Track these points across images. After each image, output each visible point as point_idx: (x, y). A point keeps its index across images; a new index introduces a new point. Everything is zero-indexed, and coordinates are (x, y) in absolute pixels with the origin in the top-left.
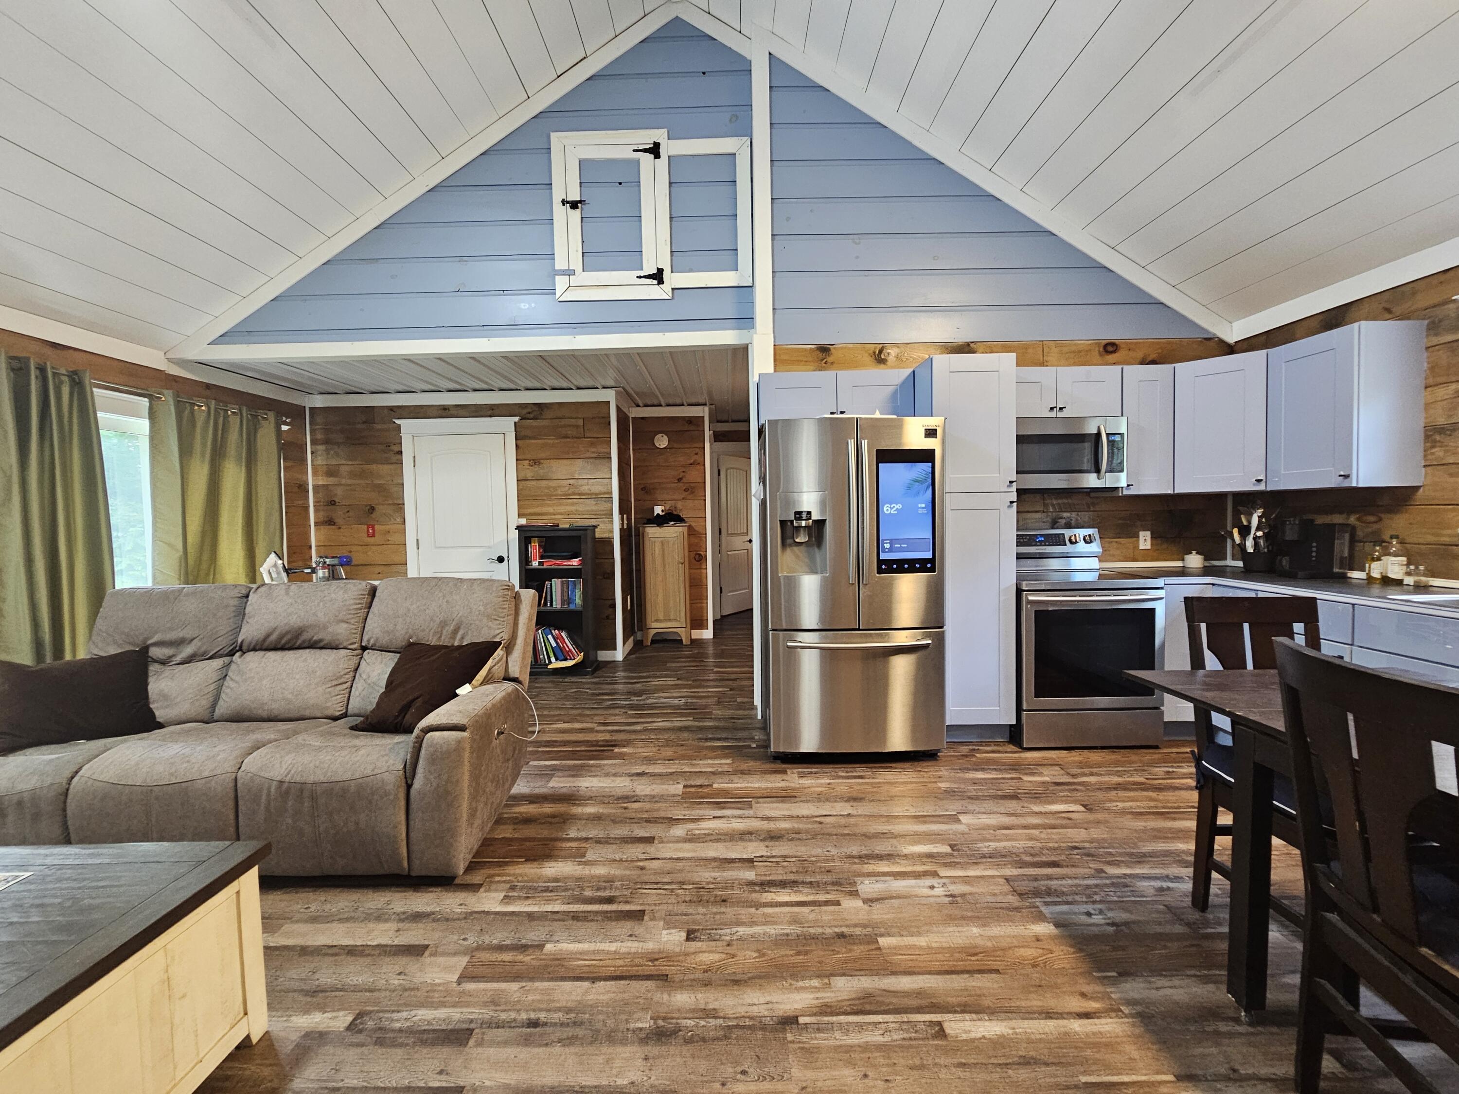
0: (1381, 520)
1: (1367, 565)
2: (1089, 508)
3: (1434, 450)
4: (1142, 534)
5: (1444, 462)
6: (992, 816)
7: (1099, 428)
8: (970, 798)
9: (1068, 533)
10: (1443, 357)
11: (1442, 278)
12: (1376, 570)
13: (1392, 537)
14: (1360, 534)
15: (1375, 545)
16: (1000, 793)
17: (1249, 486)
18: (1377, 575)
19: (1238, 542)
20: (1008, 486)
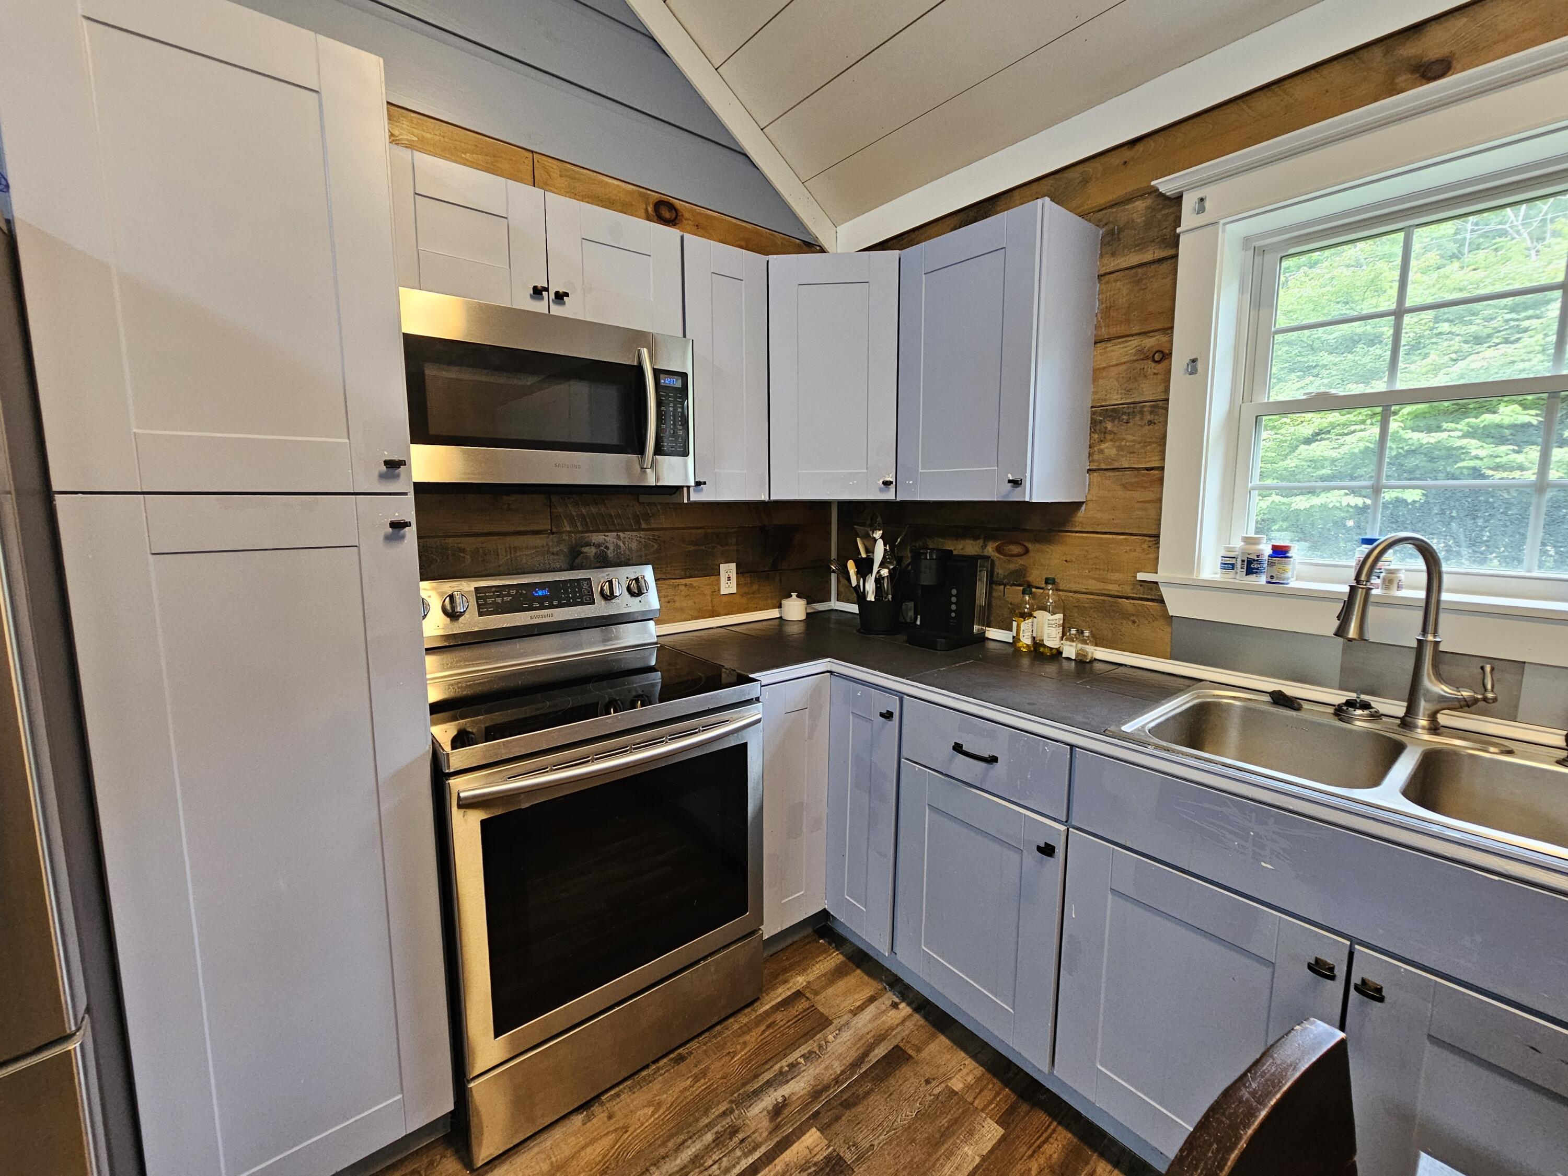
0: (1027, 551)
1: (1015, 624)
2: (637, 523)
3: (1103, 446)
4: (723, 567)
5: (1116, 465)
7: (638, 357)
9: (598, 578)
10: (1122, 290)
11: (1127, 154)
12: (1026, 632)
13: (1047, 582)
14: (1000, 571)
15: (1024, 593)
17: (873, 493)
18: (1026, 640)
19: (854, 583)
20: (382, 476)
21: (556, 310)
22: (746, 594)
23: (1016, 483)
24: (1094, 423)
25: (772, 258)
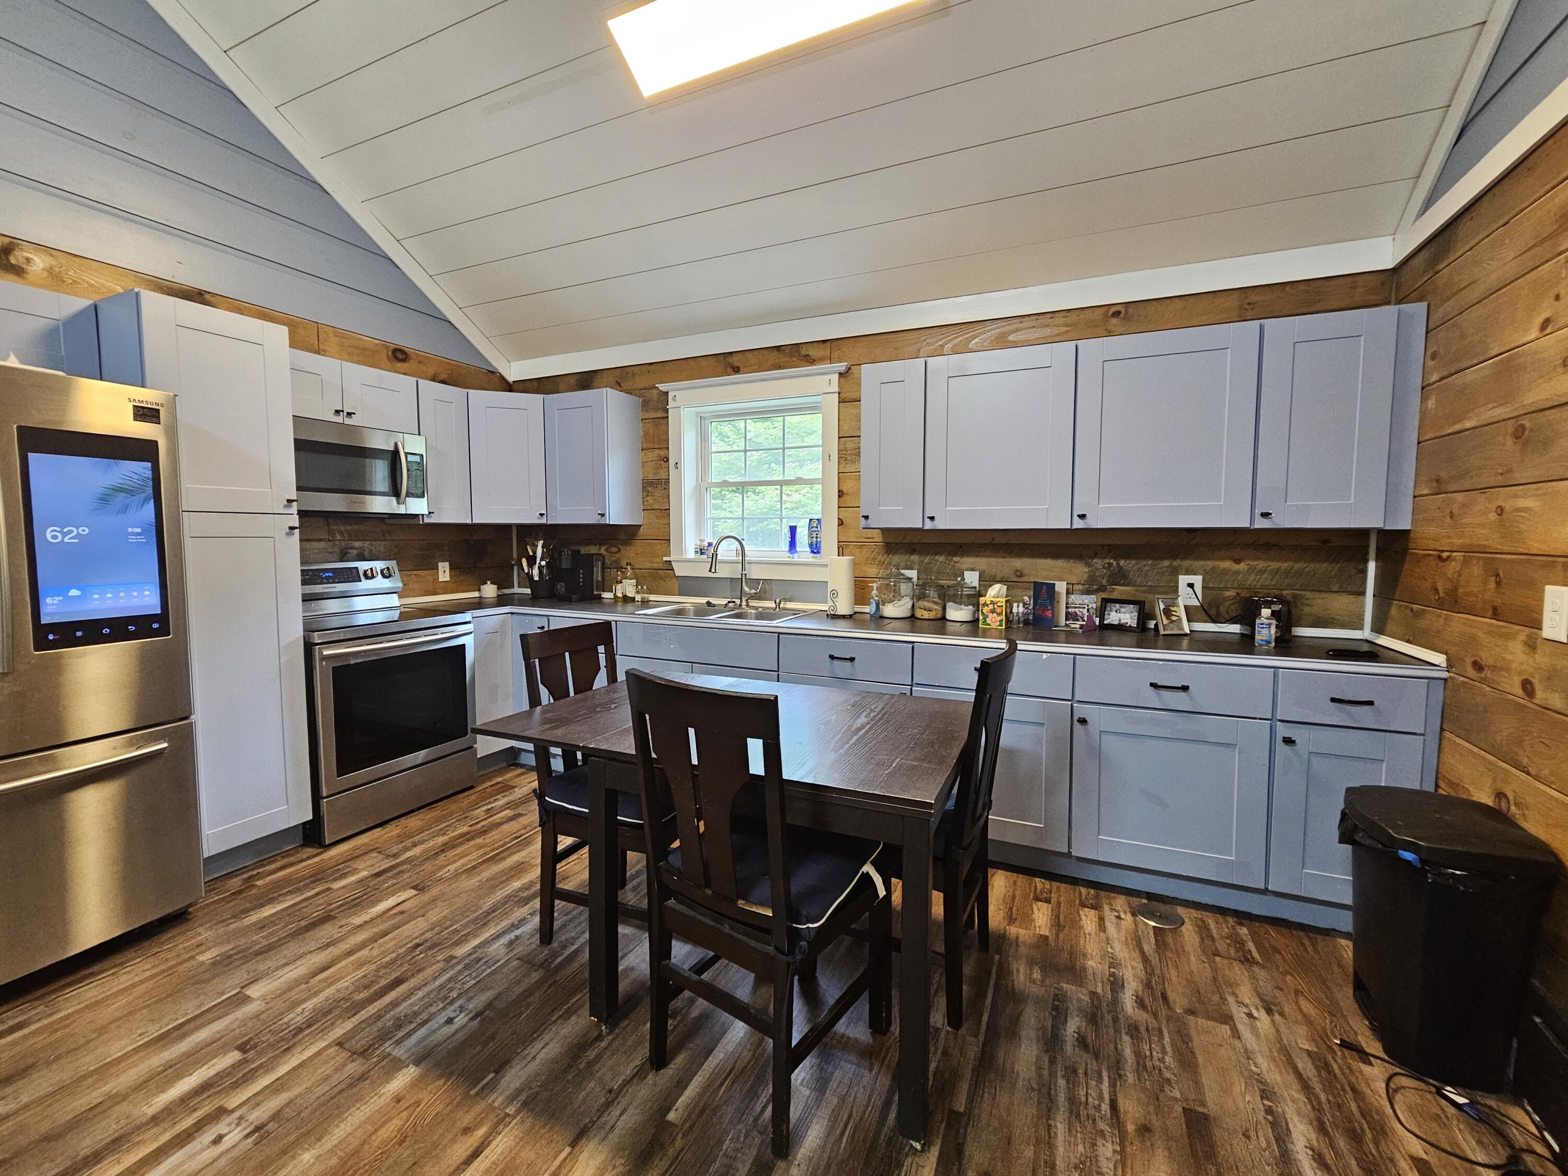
0: (620, 550)
1: (614, 587)
2: (384, 536)
3: (648, 498)
4: (440, 564)
5: (653, 508)
6: (298, 963)
7: (396, 445)
8: (259, 953)
9: (363, 566)
10: (650, 428)
12: (619, 590)
13: (627, 565)
14: (608, 562)
15: (617, 571)
16: (303, 923)
17: (534, 520)
18: (619, 595)
19: (526, 571)
20: (285, 506)
21: (348, 421)
22: (455, 582)
23: (603, 515)
24: (644, 487)
25: (471, 391)
